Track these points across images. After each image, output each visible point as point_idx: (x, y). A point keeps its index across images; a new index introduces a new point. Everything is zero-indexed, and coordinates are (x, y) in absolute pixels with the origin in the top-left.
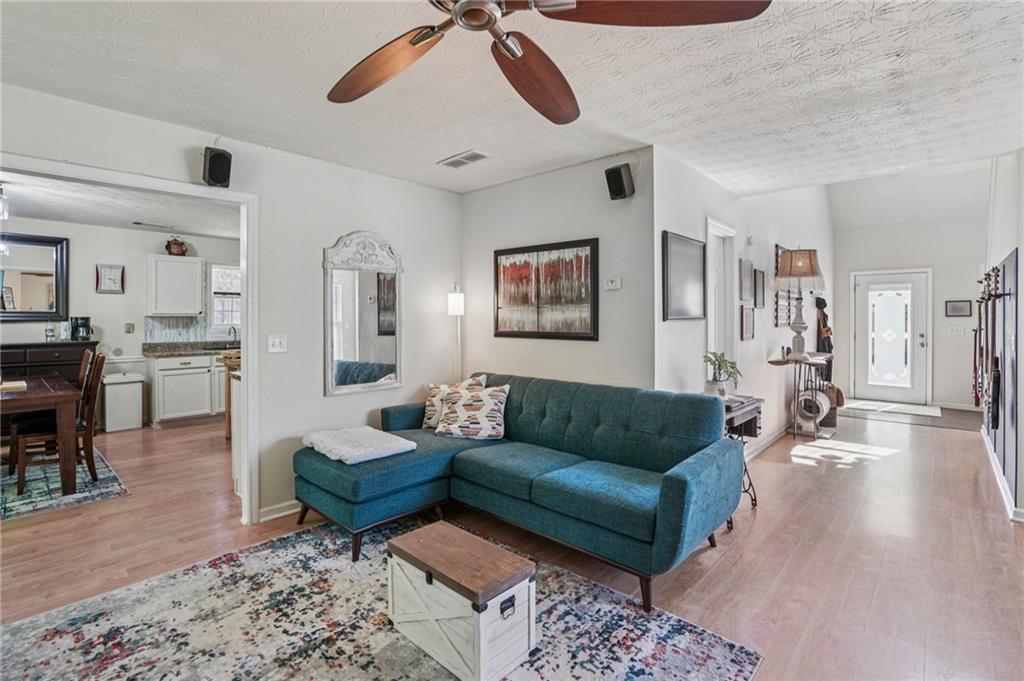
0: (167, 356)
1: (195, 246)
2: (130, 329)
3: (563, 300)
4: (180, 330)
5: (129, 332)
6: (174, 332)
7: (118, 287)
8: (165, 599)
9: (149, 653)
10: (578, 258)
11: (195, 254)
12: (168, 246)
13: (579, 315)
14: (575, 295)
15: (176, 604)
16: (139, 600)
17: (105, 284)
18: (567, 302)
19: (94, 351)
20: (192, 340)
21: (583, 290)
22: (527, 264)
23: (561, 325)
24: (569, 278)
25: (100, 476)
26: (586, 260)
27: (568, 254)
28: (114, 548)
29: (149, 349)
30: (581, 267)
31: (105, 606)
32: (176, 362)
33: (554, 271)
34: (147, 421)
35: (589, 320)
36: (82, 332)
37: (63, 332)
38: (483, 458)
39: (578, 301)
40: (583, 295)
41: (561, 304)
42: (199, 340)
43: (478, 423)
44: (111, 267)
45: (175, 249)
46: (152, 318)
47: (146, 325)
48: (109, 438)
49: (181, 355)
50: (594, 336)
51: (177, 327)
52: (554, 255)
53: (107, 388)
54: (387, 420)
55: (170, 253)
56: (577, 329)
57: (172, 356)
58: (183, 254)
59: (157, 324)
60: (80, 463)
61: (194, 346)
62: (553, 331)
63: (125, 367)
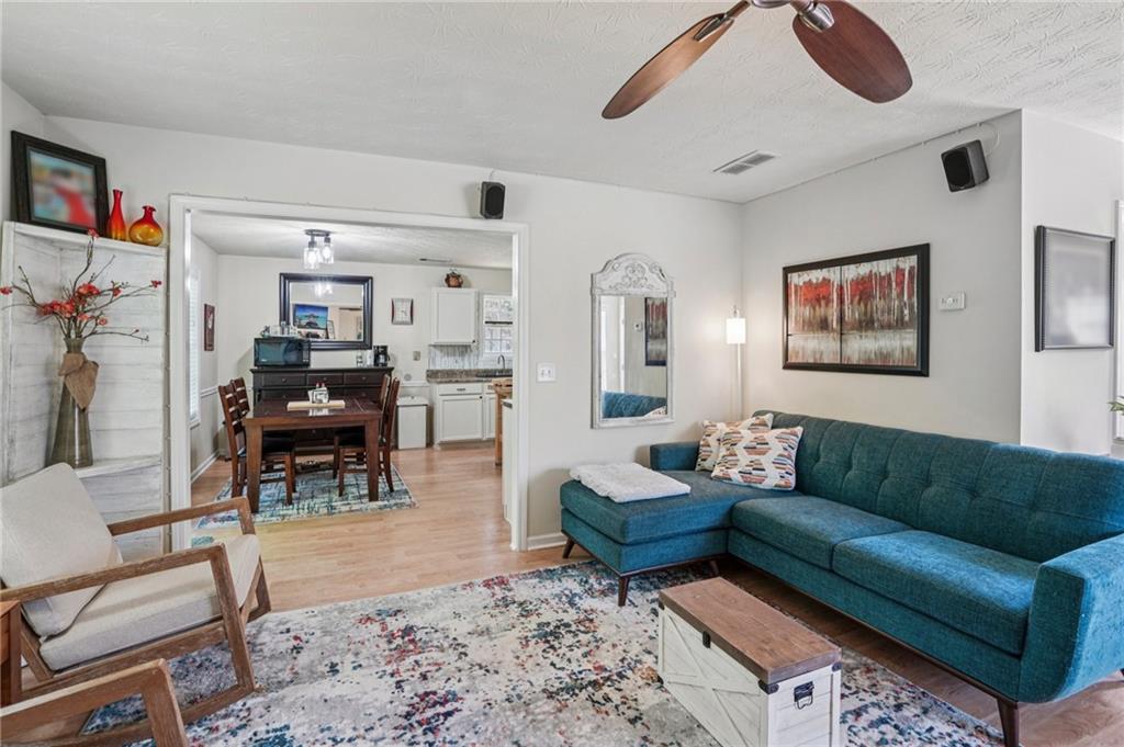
0: (446, 382)
1: (470, 278)
2: (417, 357)
3: (876, 325)
4: (457, 358)
5: (416, 359)
6: (451, 359)
7: (408, 319)
8: (447, 609)
9: (436, 655)
10: (899, 271)
11: (469, 286)
12: (447, 280)
13: (902, 343)
14: (893, 318)
15: (457, 615)
16: (427, 605)
17: (400, 316)
18: (882, 327)
19: (390, 375)
20: (467, 367)
21: (906, 312)
22: (826, 282)
23: (873, 356)
24: (883, 296)
25: (395, 488)
26: (910, 272)
27: (884, 267)
28: (407, 554)
29: (432, 375)
30: (903, 282)
31: (402, 605)
32: (453, 388)
33: (863, 289)
34: (430, 443)
35: (914, 350)
36: (382, 360)
37: (368, 359)
38: (770, 510)
39: (900, 324)
40: (907, 318)
41: (873, 329)
42: (473, 368)
43: (763, 470)
44: (403, 300)
45: (453, 282)
46: (435, 346)
47: (430, 353)
48: (400, 454)
49: (457, 382)
50: (922, 370)
51: (454, 355)
52: (864, 269)
53: (400, 409)
54: (656, 458)
55: (449, 286)
56: (897, 360)
57: (450, 382)
58: (459, 286)
59: (438, 353)
60: (380, 474)
61: (468, 373)
62: (861, 363)
63: (413, 391)
